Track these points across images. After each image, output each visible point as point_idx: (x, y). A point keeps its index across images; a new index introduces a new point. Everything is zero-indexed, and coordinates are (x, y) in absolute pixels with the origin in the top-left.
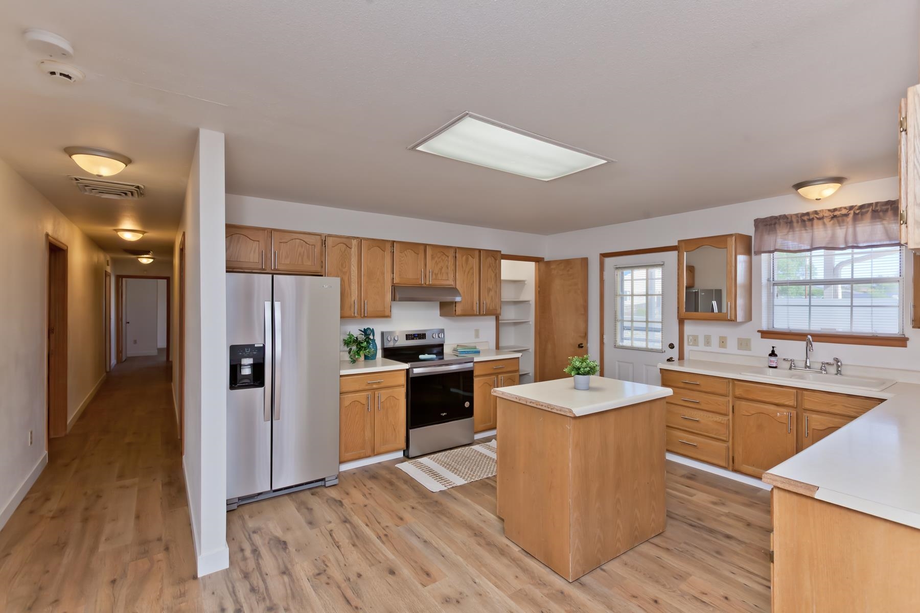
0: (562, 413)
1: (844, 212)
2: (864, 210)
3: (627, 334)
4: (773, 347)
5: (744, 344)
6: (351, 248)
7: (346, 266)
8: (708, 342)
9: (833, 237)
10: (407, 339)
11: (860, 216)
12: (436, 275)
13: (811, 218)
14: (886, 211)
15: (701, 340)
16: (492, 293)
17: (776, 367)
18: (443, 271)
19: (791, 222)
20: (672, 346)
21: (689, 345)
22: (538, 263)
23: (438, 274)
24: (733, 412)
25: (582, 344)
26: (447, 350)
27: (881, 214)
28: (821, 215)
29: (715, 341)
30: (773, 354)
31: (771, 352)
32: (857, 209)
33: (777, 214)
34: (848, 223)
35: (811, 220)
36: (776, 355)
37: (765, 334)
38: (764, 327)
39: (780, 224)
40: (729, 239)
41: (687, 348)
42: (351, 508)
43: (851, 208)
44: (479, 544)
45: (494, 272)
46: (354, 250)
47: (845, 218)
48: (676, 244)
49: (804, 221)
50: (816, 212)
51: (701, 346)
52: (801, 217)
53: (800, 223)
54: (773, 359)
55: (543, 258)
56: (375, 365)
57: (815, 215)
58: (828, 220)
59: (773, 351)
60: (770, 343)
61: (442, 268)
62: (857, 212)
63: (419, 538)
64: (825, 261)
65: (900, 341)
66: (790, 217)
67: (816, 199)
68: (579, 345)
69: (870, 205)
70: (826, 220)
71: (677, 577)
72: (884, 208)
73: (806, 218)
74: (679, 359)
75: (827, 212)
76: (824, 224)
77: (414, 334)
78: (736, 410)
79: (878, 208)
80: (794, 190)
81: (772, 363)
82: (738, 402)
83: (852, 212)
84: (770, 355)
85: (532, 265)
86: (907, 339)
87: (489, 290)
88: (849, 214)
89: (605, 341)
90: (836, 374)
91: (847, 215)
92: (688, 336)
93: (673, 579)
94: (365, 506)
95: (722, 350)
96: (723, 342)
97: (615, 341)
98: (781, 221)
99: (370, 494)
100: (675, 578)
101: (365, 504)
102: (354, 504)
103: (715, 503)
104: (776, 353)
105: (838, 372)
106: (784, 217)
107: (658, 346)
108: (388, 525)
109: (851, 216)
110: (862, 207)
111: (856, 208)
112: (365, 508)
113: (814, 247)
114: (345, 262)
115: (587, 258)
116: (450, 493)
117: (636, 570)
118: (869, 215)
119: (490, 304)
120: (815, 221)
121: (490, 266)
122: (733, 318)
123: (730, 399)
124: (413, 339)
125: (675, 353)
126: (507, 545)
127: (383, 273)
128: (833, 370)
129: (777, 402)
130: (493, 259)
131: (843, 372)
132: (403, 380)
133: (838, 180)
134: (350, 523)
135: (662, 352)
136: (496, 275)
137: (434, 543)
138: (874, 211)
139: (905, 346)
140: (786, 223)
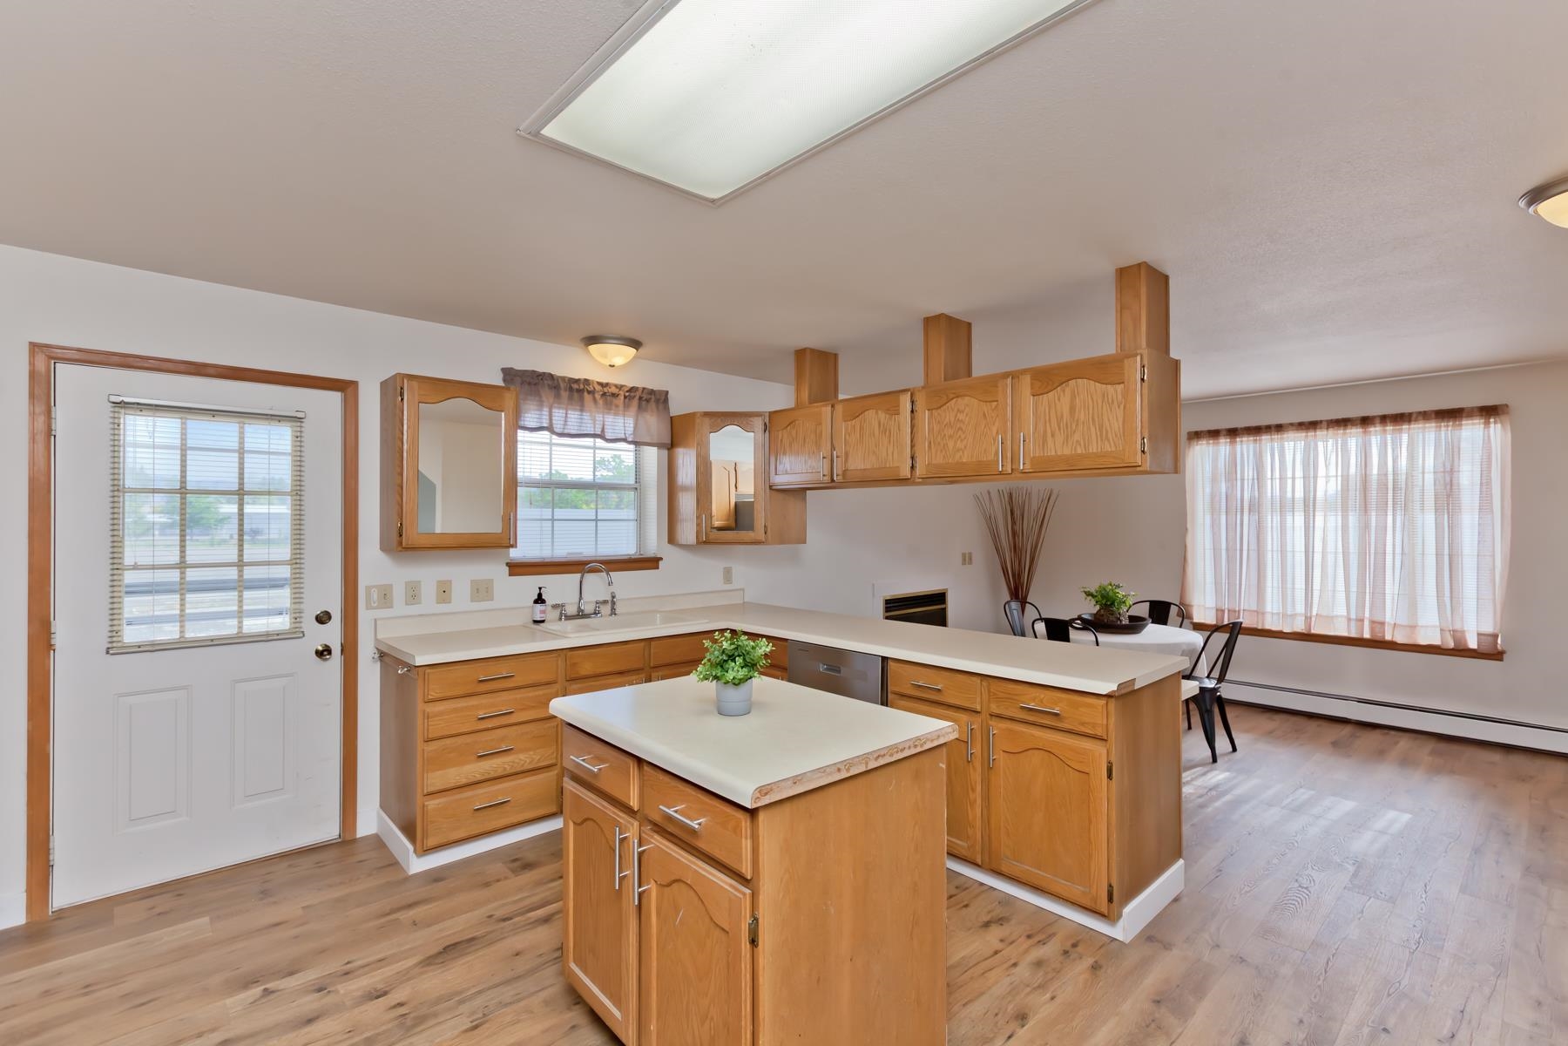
1: (613, 390)
2: (632, 394)
4: (540, 588)
5: (482, 591)
8: (413, 594)
9: (603, 421)
11: (628, 400)
13: (581, 387)
14: (649, 402)
15: (399, 594)
17: (545, 621)
19: (558, 388)
20: (324, 618)
21: (368, 607)
27: (645, 403)
28: (591, 388)
29: (429, 591)
30: (540, 600)
31: (535, 598)
32: (627, 391)
33: (541, 370)
34: (617, 406)
35: (580, 392)
36: (543, 601)
37: (516, 568)
39: (544, 386)
41: (367, 614)
43: (621, 387)
47: (615, 399)
49: (571, 389)
50: (585, 382)
51: (400, 607)
52: (569, 383)
53: (567, 392)
54: (540, 607)
57: (586, 386)
58: (599, 397)
59: (540, 595)
60: (532, 582)
62: (627, 394)
66: (557, 380)
67: (610, 366)
69: (638, 389)
70: (597, 397)
72: (648, 397)
73: (575, 386)
75: (597, 386)
76: (595, 399)
79: (644, 395)
80: (582, 345)
81: (541, 615)
83: (622, 393)
84: (536, 602)
86: (660, 559)
88: (619, 395)
90: (611, 615)
91: (616, 396)
92: (368, 589)
95: (444, 608)
96: (444, 592)
97: (113, 631)
98: (546, 382)
105: (613, 612)
106: (551, 376)
109: (621, 398)
110: (632, 389)
111: (626, 389)
118: (635, 402)
120: (585, 394)
122: (513, 542)
123: (560, 685)
125: (333, 635)
128: (606, 609)
131: (619, 611)
133: (636, 344)
135: (299, 635)
138: (640, 399)
139: (658, 568)
140: (550, 387)
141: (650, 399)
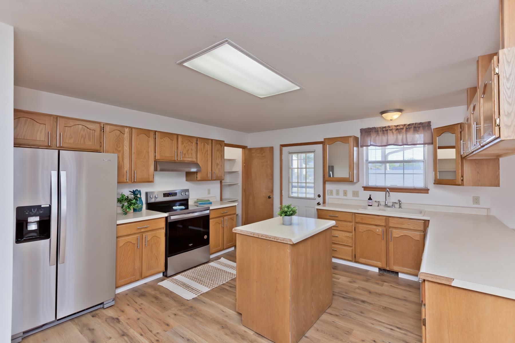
0: (285, 242)
1: (401, 127)
2: (410, 127)
3: (295, 190)
4: (370, 195)
5: (356, 194)
6: (124, 134)
7: (120, 146)
8: (338, 193)
9: (397, 139)
10: (164, 197)
11: (408, 129)
12: (185, 154)
13: (387, 129)
14: (419, 127)
15: (334, 192)
16: (219, 167)
17: (371, 206)
18: (189, 151)
19: (378, 131)
20: (319, 196)
21: (328, 195)
22: (244, 149)
23: (186, 154)
24: (355, 230)
25: (270, 196)
26: (190, 203)
27: (417, 128)
28: (391, 128)
29: (341, 193)
30: (370, 199)
31: (369, 198)
32: (407, 126)
33: (371, 127)
34: (403, 133)
35: (387, 130)
36: (371, 199)
37: (366, 188)
38: (365, 185)
39: (372, 132)
40: (350, 138)
41: (327, 197)
42: (127, 323)
43: (405, 125)
44: (226, 334)
45: (220, 154)
46: (126, 135)
47: (402, 130)
48: (323, 140)
49: (383, 131)
50: (389, 127)
51: (335, 196)
52: (382, 128)
53: (382, 132)
54: (370, 201)
55: (247, 147)
56: (141, 216)
57: (389, 128)
58: (395, 131)
59: (370, 197)
60: (368, 193)
61: (188, 150)
62: (407, 127)
63: (183, 338)
64: (381, 151)
65: (425, 191)
66: (377, 129)
67: (391, 120)
68: (269, 197)
69: (413, 124)
70: (394, 131)
71: (346, 333)
72: (419, 126)
73: (384, 129)
74: (323, 204)
75: (394, 126)
76: (393, 133)
77: (169, 193)
78: (356, 230)
79: (416, 126)
80: (380, 115)
81: (370, 204)
82: (358, 225)
83: (405, 127)
84: (369, 199)
85: (240, 150)
86: (429, 190)
87: (218, 165)
88: (403, 128)
89: (283, 194)
90: (399, 208)
91: (402, 129)
92: (328, 190)
93: (345, 335)
94: (138, 319)
95: (345, 197)
96: (345, 193)
97: (289, 194)
98: (373, 130)
99: (141, 309)
100: (346, 334)
101: (138, 317)
102: (129, 319)
103: (350, 282)
104: (371, 198)
105: (400, 207)
106: (374, 128)
107: (312, 196)
108: (158, 332)
109: (405, 129)
110: (409, 125)
111: (407, 125)
112: (138, 321)
113: (388, 144)
114: (119, 143)
115: (273, 147)
116: (200, 299)
117: (324, 333)
118: (412, 129)
119: (218, 173)
120: (389, 131)
121: (218, 150)
122: (352, 180)
123: (353, 223)
124: (168, 196)
125: (321, 200)
126: (245, 331)
127: (148, 152)
128: (397, 206)
129: (376, 224)
130: (220, 146)
131: (402, 207)
132: (163, 224)
133: (400, 111)
134: (128, 335)
135: (314, 199)
136: (221, 155)
137: (195, 340)
138: (415, 127)
139: (428, 193)
140: (375, 131)
141: (420, 126)
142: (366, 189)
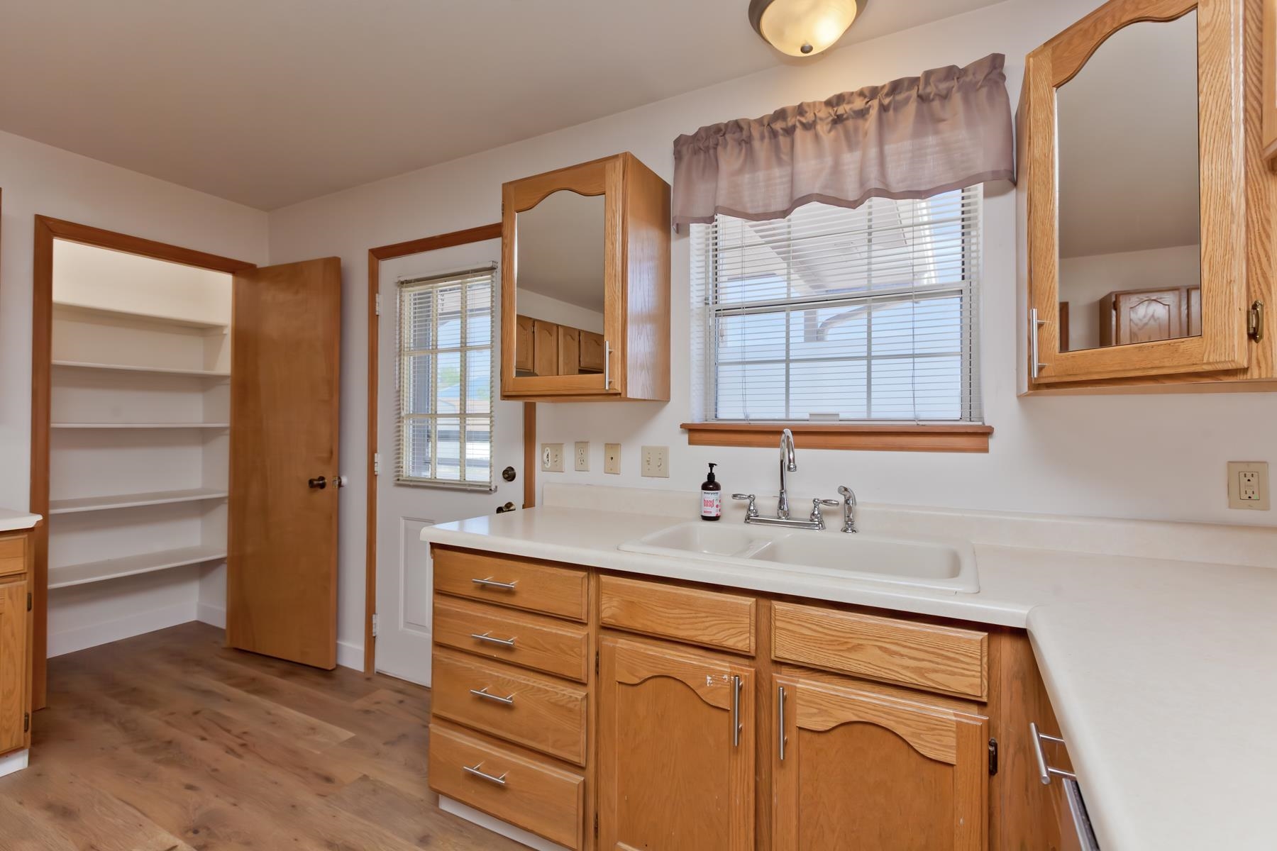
1: (859, 104)
2: (900, 97)
4: (711, 466)
5: (655, 464)
8: (582, 460)
9: (836, 170)
11: (891, 112)
13: (790, 124)
14: (945, 97)
15: (569, 456)
17: (716, 519)
19: (748, 141)
20: (509, 475)
21: (545, 469)
22: (234, 276)
24: (597, 673)
25: (327, 477)
27: (936, 104)
28: (809, 117)
29: (596, 457)
30: (711, 484)
31: (705, 480)
32: (887, 95)
34: (866, 134)
35: (790, 131)
36: (717, 487)
37: (697, 433)
38: (696, 418)
39: (725, 147)
40: (609, 166)
41: (540, 476)
43: (874, 92)
47: (860, 122)
49: (774, 134)
50: (801, 110)
51: (569, 473)
52: (769, 125)
53: (767, 140)
54: (711, 496)
57: (798, 117)
58: (827, 128)
59: (711, 476)
60: (706, 455)
62: (887, 100)
65: (973, 436)
66: (745, 127)
68: (315, 482)
69: (914, 81)
70: (822, 128)
72: (943, 86)
73: (778, 126)
74: (524, 507)
75: (823, 108)
76: (817, 138)
78: (603, 670)
79: (931, 89)
81: (708, 509)
82: (609, 640)
83: (875, 103)
84: (705, 487)
86: (989, 431)
88: (870, 106)
89: (378, 469)
90: (844, 531)
91: (862, 114)
92: (544, 448)
95: (610, 480)
96: (612, 460)
97: (399, 467)
98: (728, 136)
104: (717, 480)
105: (849, 526)
106: (737, 125)
107: (480, 475)
109: (874, 112)
110: (896, 87)
111: (885, 91)
113: (798, 195)
115: (340, 258)
120: (799, 132)
122: (618, 388)
123: (591, 629)
125: (514, 492)
128: (835, 523)
129: (705, 638)
131: (857, 525)
135: (486, 490)
138: (922, 98)
139: (985, 450)
140: (740, 142)
141: (949, 91)
142: (697, 436)
